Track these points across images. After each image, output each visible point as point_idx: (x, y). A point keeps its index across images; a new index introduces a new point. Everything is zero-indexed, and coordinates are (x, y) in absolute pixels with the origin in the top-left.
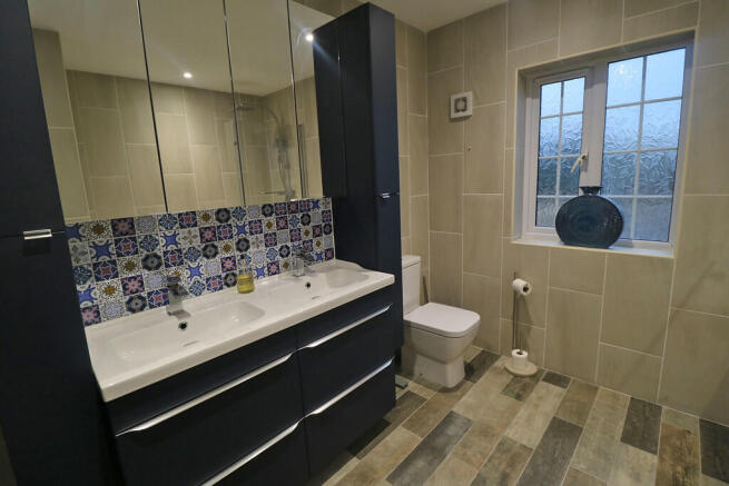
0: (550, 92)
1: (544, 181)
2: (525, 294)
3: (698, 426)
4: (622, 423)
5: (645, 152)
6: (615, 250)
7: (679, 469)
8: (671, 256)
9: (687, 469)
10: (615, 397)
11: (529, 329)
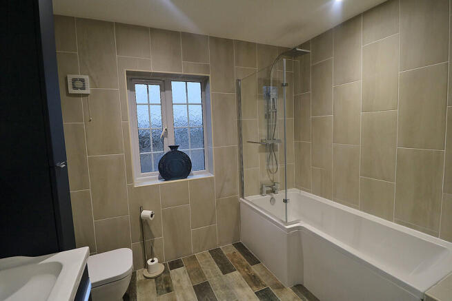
0: (140, 88)
1: (144, 143)
2: (151, 219)
3: (234, 247)
4: (216, 266)
5: (192, 128)
6: (189, 178)
7: (246, 270)
8: (212, 176)
9: (247, 268)
10: (203, 255)
11: (153, 242)
